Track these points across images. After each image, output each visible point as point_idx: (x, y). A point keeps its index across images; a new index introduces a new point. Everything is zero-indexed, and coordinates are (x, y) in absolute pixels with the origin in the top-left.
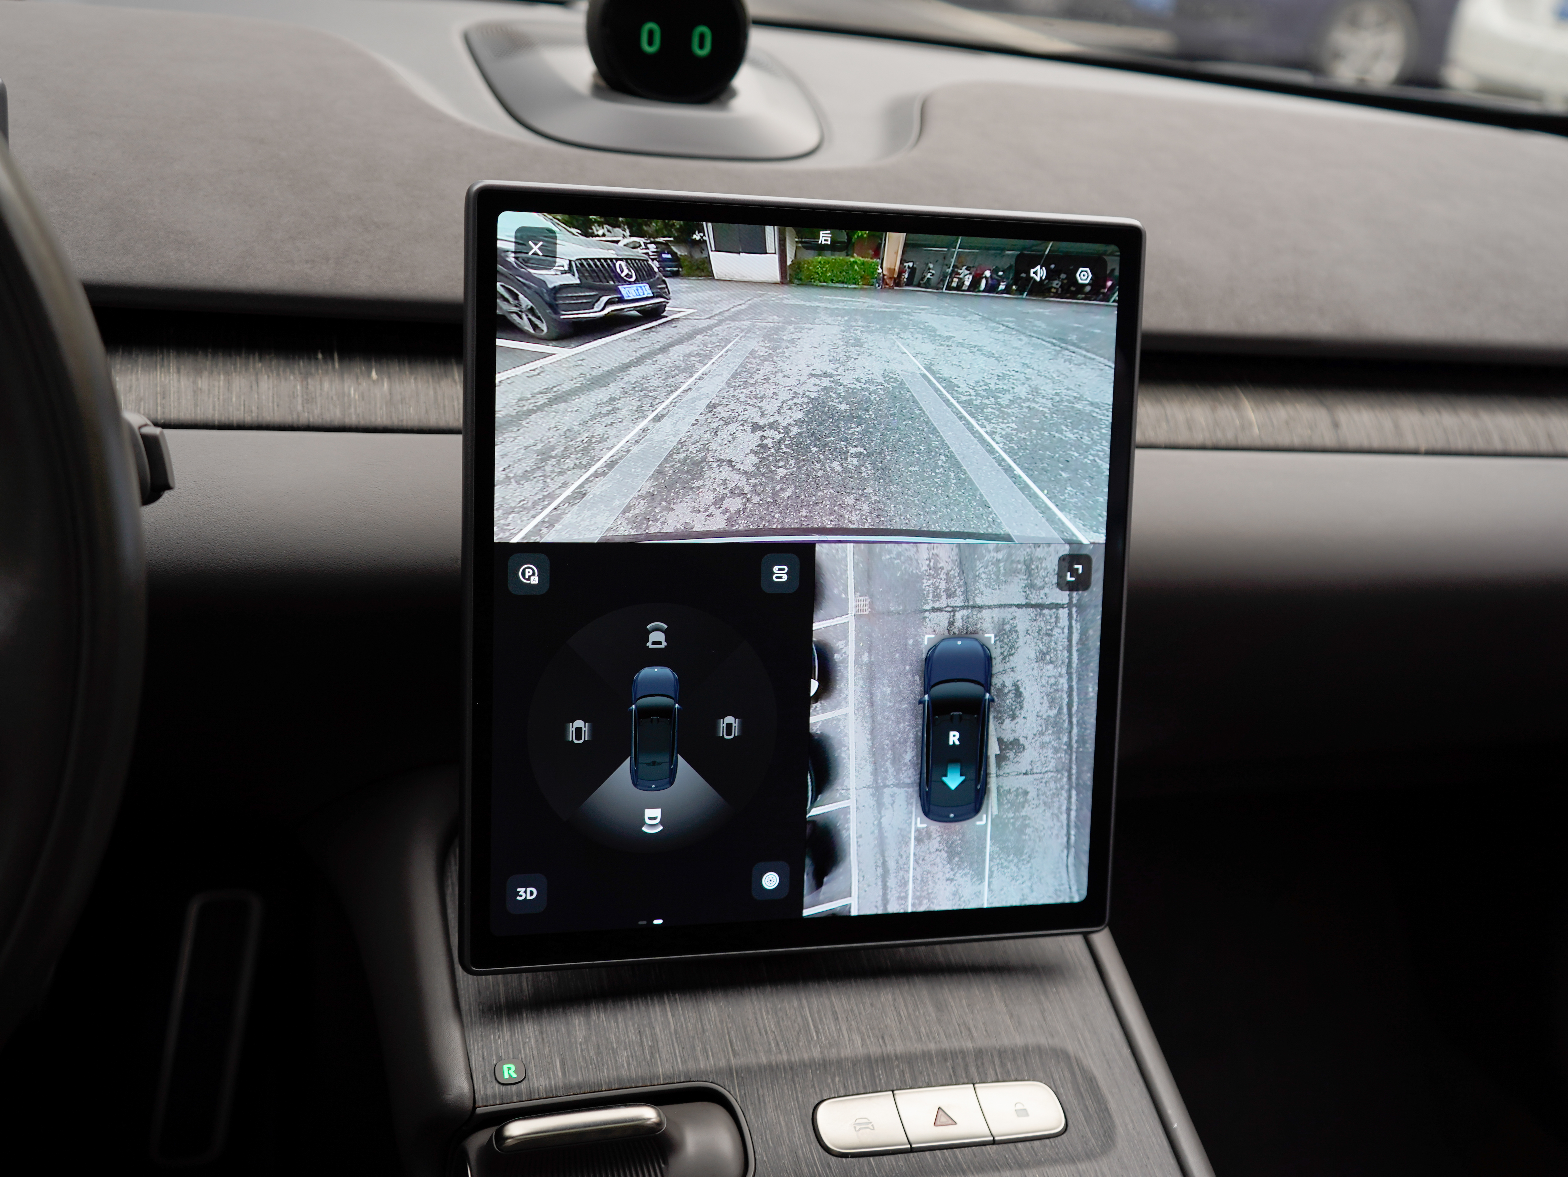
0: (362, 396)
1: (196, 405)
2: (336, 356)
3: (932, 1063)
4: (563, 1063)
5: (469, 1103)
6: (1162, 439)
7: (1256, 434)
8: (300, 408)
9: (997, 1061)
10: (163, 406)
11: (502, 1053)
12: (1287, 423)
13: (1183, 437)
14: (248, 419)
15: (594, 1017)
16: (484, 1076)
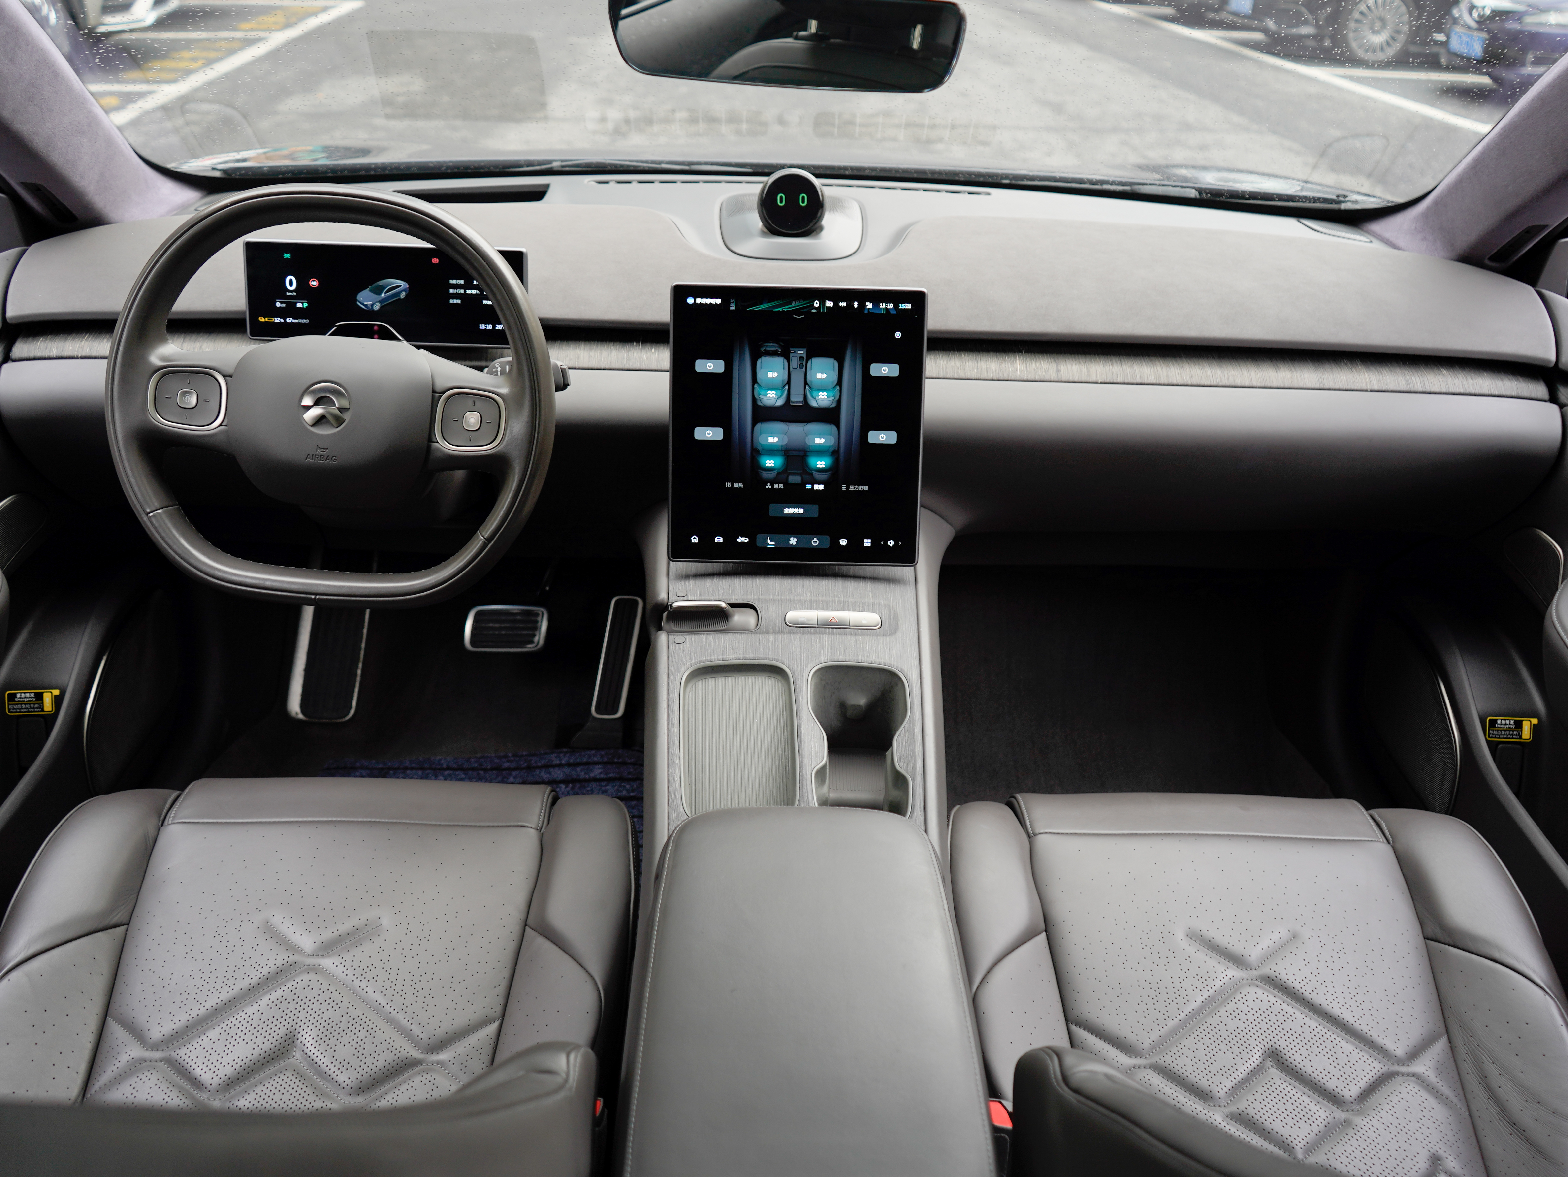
0: (648, 359)
1: (589, 361)
2: (641, 343)
3: (835, 603)
4: (700, 592)
5: (666, 600)
6: (974, 376)
7: (1019, 375)
8: (625, 363)
9: (861, 605)
10: (578, 362)
11: (680, 588)
12: (1034, 370)
13: (984, 376)
14: (607, 367)
15: (715, 580)
16: (673, 594)
